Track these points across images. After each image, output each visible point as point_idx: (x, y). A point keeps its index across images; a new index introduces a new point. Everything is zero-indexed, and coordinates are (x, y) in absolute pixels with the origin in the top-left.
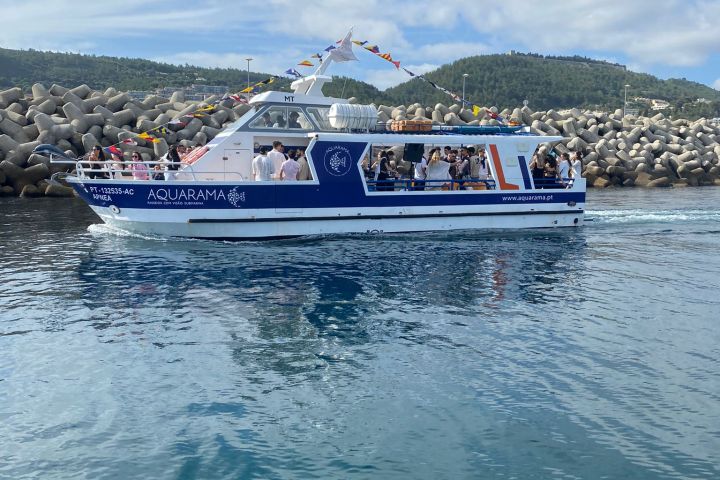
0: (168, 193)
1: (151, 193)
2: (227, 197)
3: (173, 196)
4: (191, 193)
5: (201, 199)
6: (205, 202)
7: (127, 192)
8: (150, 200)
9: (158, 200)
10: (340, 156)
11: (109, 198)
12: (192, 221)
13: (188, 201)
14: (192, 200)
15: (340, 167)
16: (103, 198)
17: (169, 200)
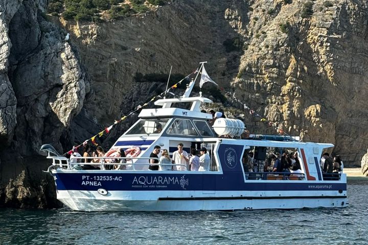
0: (146, 180)
1: (135, 179)
2: (179, 182)
3: (149, 182)
4: (160, 179)
5: (166, 184)
6: (168, 185)
7: (116, 178)
8: (134, 185)
9: (139, 184)
10: (232, 155)
11: (99, 184)
12: (160, 199)
13: (158, 185)
14: (160, 184)
15: (232, 162)
16: (94, 184)
17: (147, 184)
